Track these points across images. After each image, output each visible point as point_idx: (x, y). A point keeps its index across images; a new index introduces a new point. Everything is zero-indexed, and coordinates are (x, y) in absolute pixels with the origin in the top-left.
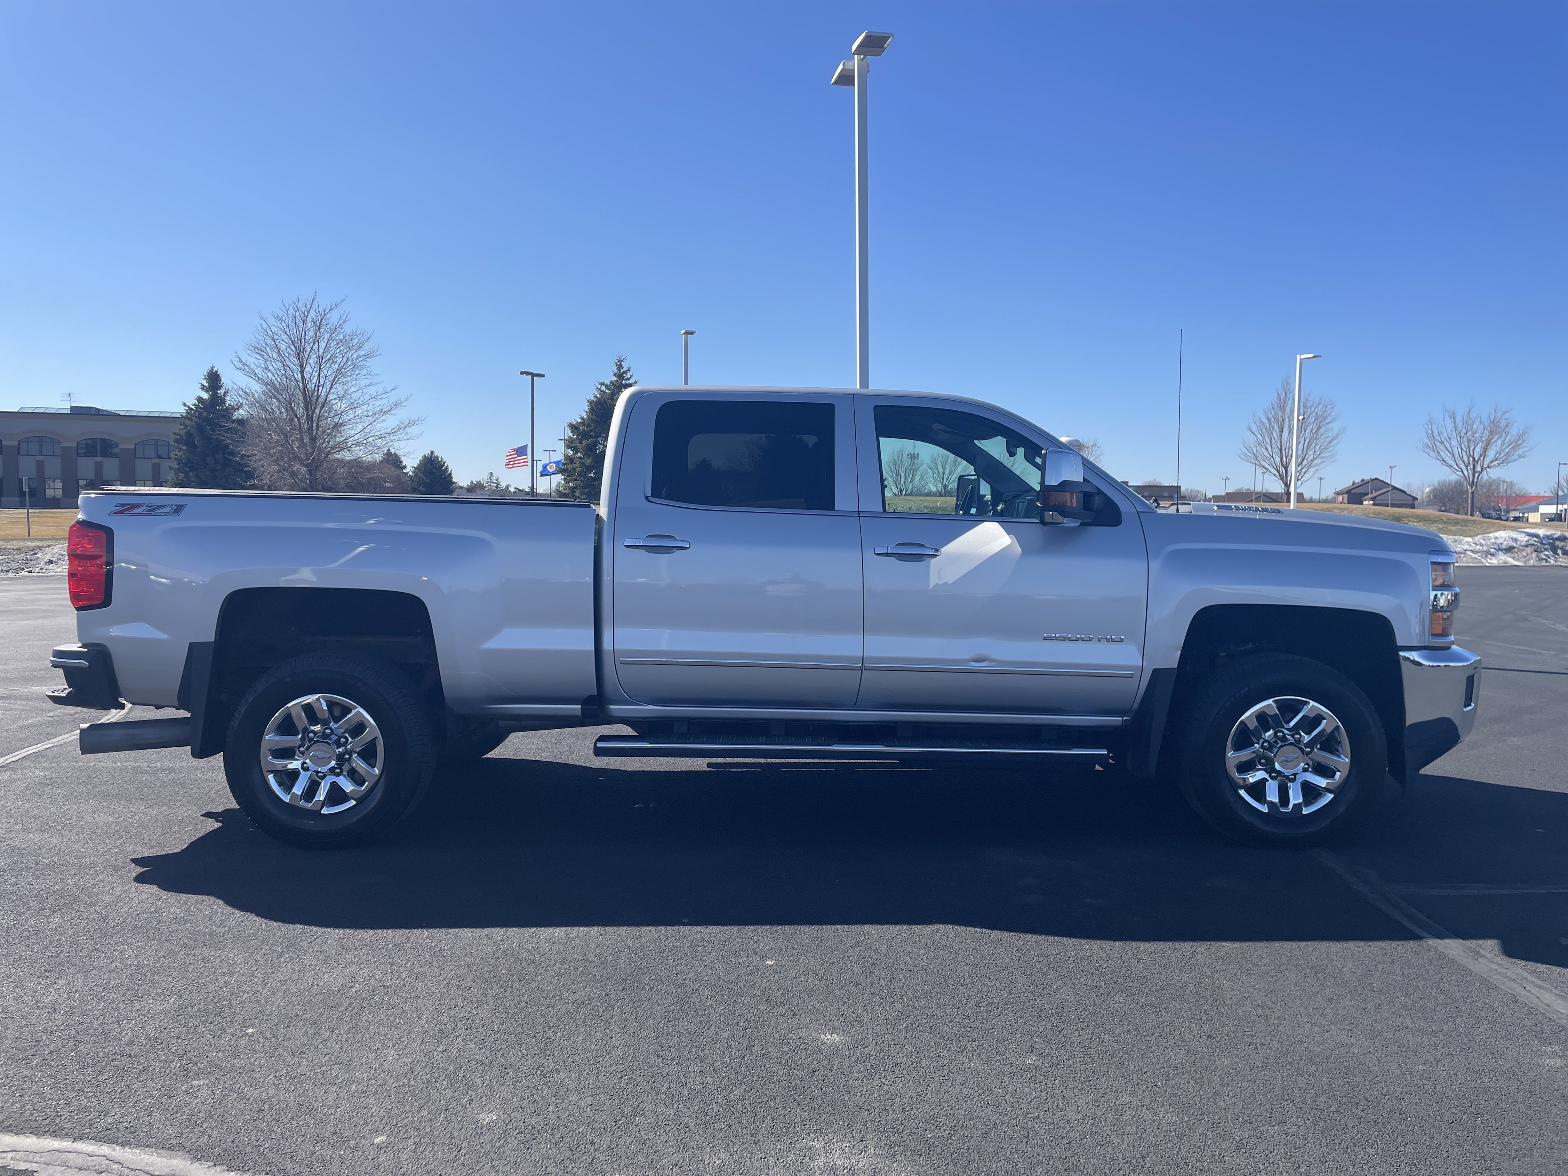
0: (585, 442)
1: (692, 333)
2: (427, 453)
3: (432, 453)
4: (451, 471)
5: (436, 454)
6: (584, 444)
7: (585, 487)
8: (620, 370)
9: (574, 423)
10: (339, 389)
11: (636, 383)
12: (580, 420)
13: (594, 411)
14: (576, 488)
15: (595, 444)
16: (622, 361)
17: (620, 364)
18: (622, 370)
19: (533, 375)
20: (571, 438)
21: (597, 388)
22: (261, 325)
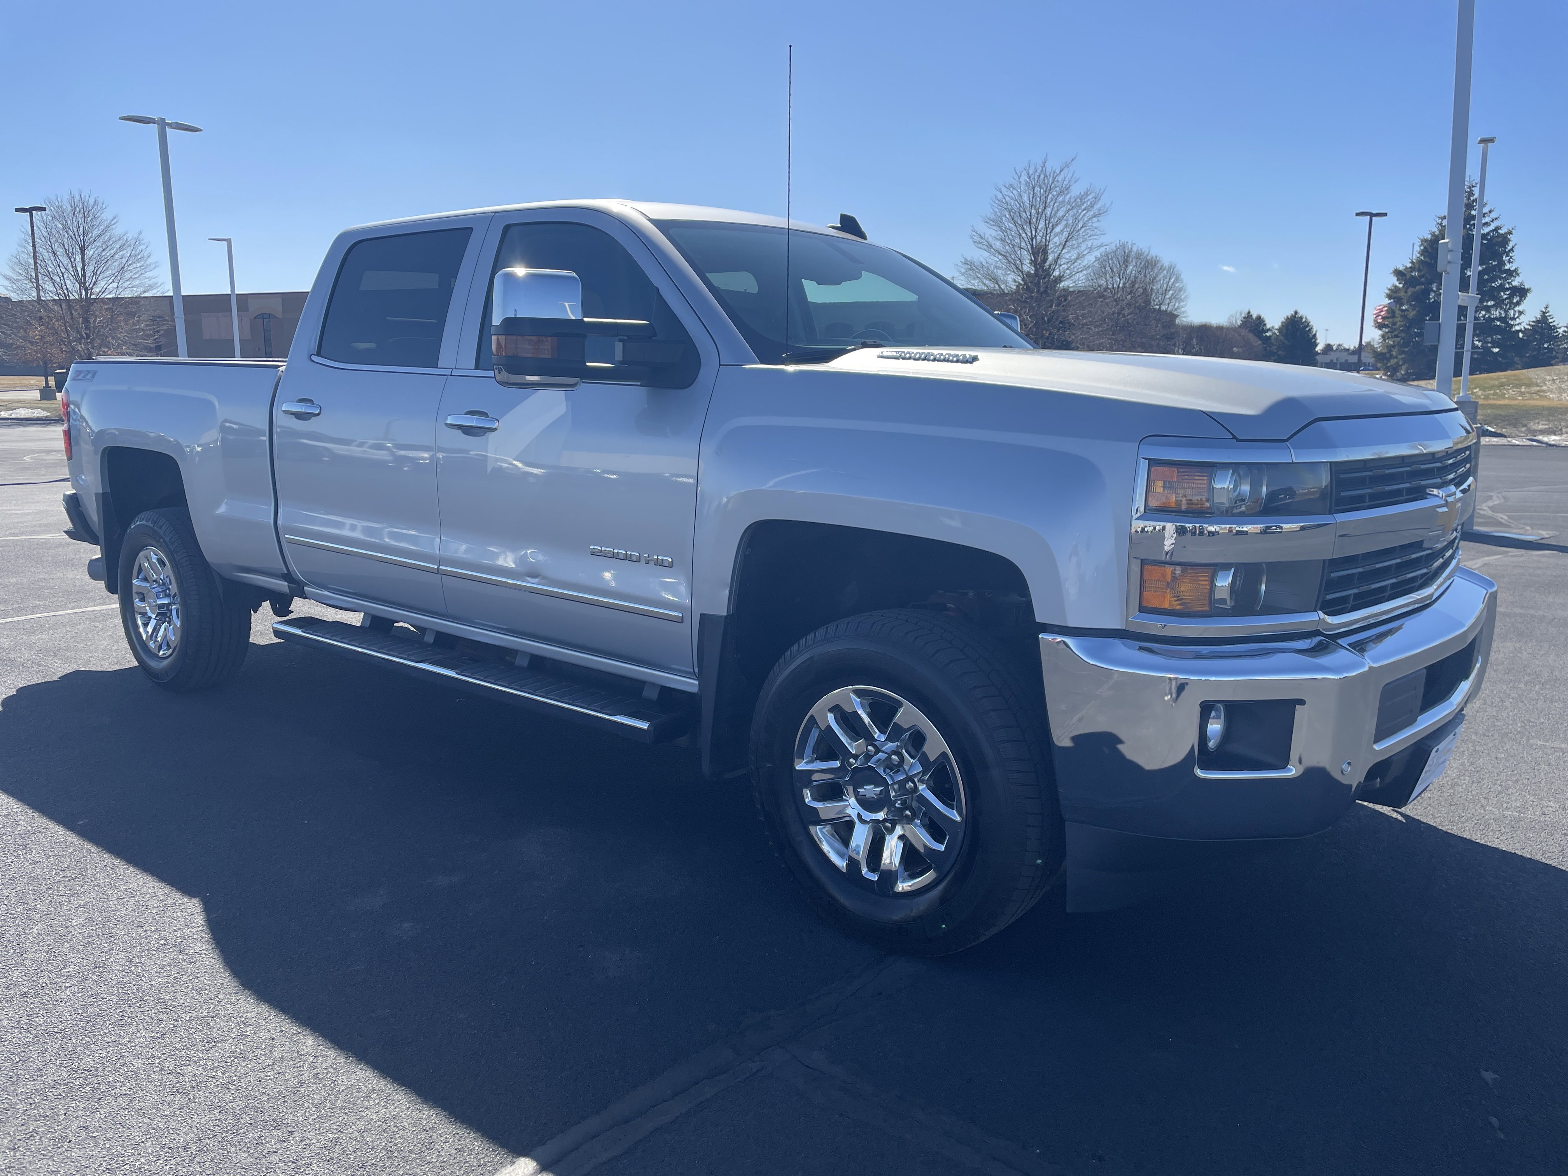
0: (1411, 291)
1: (1491, 140)
2: (1290, 313)
3: (1296, 313)
4: (1316, 331)
5: (1300, 314)
6: (1410, 293)
7: (1406, 344)
8: (1469, 199)
9: (1401, 268)
10: (1069, 254)
11: (1490, 212)
12: (1409, 265)
13: (1428, 252)
14: (1394, 346)
15: (1427, 292)
16: (1473, 186)
17: (1471, 190)
18: (1472, 198)
19: (1372, 215)
20: (1395, 286)
21: (1438, 224)
22: (996, 196)
